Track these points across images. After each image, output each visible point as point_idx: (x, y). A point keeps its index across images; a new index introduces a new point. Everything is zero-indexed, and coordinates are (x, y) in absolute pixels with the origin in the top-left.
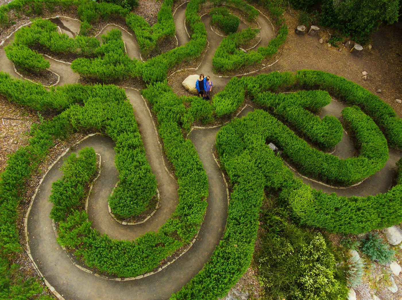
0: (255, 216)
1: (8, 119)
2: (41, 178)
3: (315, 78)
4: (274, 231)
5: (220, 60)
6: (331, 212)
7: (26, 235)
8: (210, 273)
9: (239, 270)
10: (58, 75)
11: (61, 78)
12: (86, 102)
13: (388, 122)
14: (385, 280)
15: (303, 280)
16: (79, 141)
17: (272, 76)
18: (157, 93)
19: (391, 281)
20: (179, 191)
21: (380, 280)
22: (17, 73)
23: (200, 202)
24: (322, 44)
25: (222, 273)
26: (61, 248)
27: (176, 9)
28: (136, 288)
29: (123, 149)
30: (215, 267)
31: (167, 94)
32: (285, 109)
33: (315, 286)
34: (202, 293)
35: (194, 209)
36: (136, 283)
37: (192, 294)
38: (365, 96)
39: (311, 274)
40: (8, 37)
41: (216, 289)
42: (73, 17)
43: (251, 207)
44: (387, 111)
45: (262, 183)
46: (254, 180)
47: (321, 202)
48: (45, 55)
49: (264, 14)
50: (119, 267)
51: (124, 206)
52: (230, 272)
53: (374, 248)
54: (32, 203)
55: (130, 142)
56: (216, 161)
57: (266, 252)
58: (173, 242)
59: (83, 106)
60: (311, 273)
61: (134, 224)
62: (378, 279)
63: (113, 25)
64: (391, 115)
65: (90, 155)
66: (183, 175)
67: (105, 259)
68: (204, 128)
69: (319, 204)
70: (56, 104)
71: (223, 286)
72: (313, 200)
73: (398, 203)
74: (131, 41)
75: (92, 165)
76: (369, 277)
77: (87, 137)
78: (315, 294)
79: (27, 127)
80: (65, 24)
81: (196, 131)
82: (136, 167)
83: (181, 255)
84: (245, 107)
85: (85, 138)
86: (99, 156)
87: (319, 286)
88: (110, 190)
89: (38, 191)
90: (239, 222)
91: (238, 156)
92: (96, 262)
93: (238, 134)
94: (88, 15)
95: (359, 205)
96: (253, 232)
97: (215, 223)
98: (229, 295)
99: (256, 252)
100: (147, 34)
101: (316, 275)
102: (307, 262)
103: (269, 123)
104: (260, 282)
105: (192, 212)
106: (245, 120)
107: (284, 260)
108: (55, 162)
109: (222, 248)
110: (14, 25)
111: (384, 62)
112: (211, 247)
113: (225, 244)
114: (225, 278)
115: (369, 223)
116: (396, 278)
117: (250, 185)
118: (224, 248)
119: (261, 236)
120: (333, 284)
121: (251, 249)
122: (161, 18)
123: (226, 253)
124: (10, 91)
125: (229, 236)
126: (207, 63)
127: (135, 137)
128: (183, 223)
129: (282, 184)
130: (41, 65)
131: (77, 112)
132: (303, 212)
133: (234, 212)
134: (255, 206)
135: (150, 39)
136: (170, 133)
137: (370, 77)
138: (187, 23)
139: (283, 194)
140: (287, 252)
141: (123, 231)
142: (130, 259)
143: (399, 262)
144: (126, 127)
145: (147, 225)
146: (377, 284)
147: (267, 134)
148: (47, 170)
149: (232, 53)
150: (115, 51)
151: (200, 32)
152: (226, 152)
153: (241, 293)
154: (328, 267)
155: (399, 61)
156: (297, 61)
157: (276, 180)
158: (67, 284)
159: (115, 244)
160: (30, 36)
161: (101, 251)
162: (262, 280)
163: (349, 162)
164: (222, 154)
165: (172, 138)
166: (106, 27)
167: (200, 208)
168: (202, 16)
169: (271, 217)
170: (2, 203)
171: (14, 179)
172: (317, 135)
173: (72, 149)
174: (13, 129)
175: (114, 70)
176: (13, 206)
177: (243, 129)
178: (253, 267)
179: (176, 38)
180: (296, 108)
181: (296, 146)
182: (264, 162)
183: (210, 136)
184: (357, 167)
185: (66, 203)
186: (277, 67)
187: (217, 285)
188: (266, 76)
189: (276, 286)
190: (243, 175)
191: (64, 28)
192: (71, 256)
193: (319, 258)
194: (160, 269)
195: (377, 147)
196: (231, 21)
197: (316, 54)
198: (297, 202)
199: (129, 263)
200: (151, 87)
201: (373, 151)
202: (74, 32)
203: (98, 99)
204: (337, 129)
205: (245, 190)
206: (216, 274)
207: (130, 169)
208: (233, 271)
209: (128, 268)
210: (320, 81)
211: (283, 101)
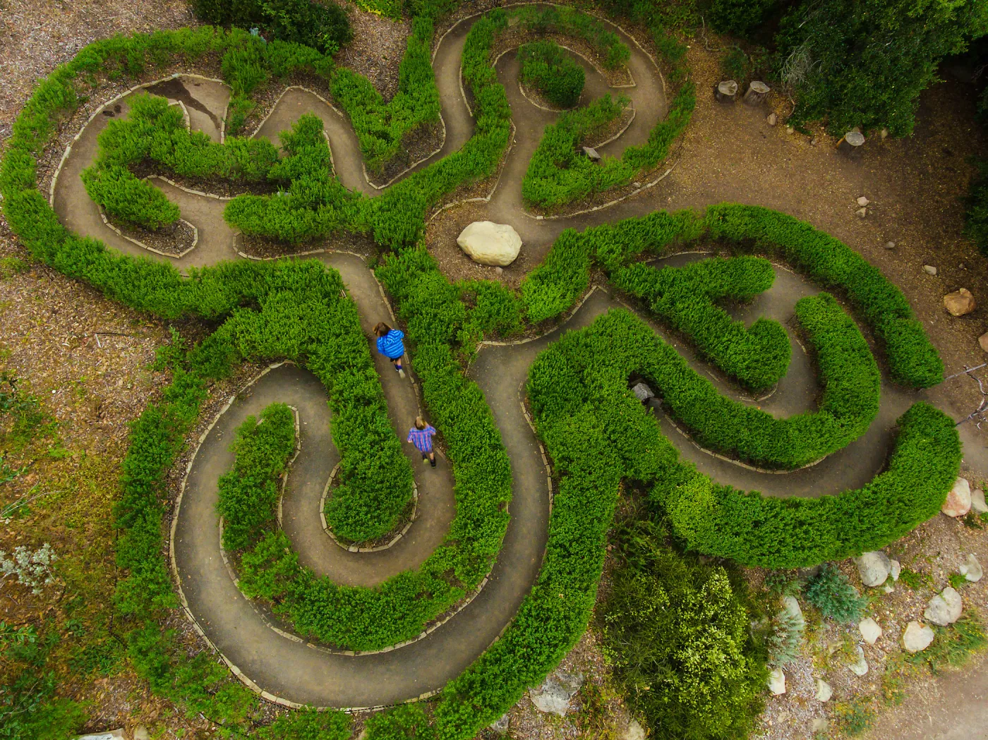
0: (598, 539)
1: (105, 334)
2: (188, 461)
3: (746, 224)
4: (635, 565)
5: (540, 186)
6: (745, 530)
7: (176, 573)
8: (515, 645)
9: (565, 640)
10: (193, 227)
11: (201, 232)
12: (265, 302)
13: (891, 329)
14: (846, 653)
15: (682, 655)
16: (252, 379)
17: (651, 223)
18: (406, 276)
19: (857, 654)
20: (457, 492)
21: (836, 652)
22: (109, 225)
23: (496, 514)
24: (773, 126)
25: (535, 646)
26: (243, 597)
27: (441, 39)
28: (381, 669)
29: (345, 406)
30: (523, 635)
31: (428, 276)
32: (673, 304)
33: (703, 666)
34: (499, 680)
35: (485, 529)
36: (381, 659)
37: (483, 681)
38: (848, 270)
39: (698, 646)
40: (77, 137)
41: (525, 674)
42: (209, 76)
43: (592, 522)
44: (892, 304)
45: (616, 473)
46: (600, 468)
47: (728, 510)
48: (162, 177)
49: (643, 47)
50: (354, 636)
51: (355, 522)
52: (549, 644)
53: (828, 594)
54: (177, 511)
55: (357, 391)
56: (528, 419)
57: (619, 603)
58: (449, 590)
59: (260, 311)
60: (698, 643)
61: (371, 551)
62: (831, 651)
63: (300, 89)
64: (901, 314)
65: (281, 419)
66: (463, 460)
67: (330, 622)
68: (504, 344)
69: (724, 513)
70: (205, 310)
71: (537, 667)
72: (714, 506)
73: (881, 511)
74: (342, 131)
75: (288, 440)
76: (814, 647)
77: (268, 370)
78: (701, 680)
79: (147, 351)
80: (195, 94)
81: (486, 352)
82: (373, 444)
83: (460, 609)
84: (591, 292)
85: (264, 373)
86: (294, 412)
87: (710, 667)
88: (320, 483)
89: (186, 487)
90: (569, 552)
91: (571, 416)
92: (314, 628)
93: (573, 367)
94: (246, 79)
95: (802, 515)
96: (594, 570)
97: (525, 547)
98: (547, 680)
99: (601, 602)
100: (379, 126)
101: (707, 648)
102: (693, 622)
103: (637, 341)
104: (606, 657)
105: (482, 534)
106: (587, 335)
107: (650, 619)
108: (210, 427)
109: (536, 600)
110: (87, 105)
111: (912, 170)
112: (517, 593)
113: (541, 593)
114: (540, 654)
115: (816, 551)
116: (868, 648)
117: (593, 477)
118: (539, 601)
119: (612, 573)
120: (735, 664)
121: (590, 601)
122: (408, 77)
123: (543, 609)
125: (549, 578)
126: (511, 183)
127: (367, 378)
128: (466, 555)
129: (655, 474)
130: (163, 216)
131: (248, 327)
132: (692, 529)
133: (561, 533)
134: (599, 521)
135: (384, 136)
136: (436, 367)
137: (875, 209)
138: (466, 83)
139: (656, 494)
140: (657, 605)
141: (351, 564)
142: (372, 622)
143: (878, 619)
144: (348, 357)
145: (395, 553)
146: (828, 659)
147: (632, 366)
148: (198, 443)
149: (566, 165)
150: (314, 173)
151: (494, 110)
152: (548, 409)
153: (569, 676)
154: (731, 633)
155: (947, 169)
156: (714, 172)
157: (642, 467)
158: (261, 662)
159: (344, 594)
160: (130, 144)
161: (321, 608)
162: (609, 655)
163: (794, 426)
164: (540, 411)
165: (441, 380)
166: (284, 95)
167: (496, 526)
168: (500, 58)
169: (632, 537)
170: (134, 518)
171: (148, 472)
172: (735, 365)
173: (241, 399)
174: (119, 357)
175: (314, 220)
176: (155, 525)
177: (583, 356)
178: (593, 630)
179: (442, 120)
180: (698, 303)
181: (688, 394)
182: (622, 430)
183: (515, 364)
184: (808, 436)
185: (249, 519)
186: (667, 186)
187: (526, 666)
188: (638, 224)
189: (632, 666)
190: (580, 458)
191: (192, 103)
192: (261, 611)
193: (716, 615)
194: (423, 635)
195: (856, 389)
196: (567, 80)
197: (758, 153)
198: (681, 511)
199: (372, 629)
200: (394, 262)
201: (848, 400)
202: (216, 112)
203: (288, 294)
204: (778, 352)
205: (582, 489)
206: (525, 647)
207: (363, 449)
208: (555, 642)
209: (370, 637)
210: (757, 231)
211: (672, 286)
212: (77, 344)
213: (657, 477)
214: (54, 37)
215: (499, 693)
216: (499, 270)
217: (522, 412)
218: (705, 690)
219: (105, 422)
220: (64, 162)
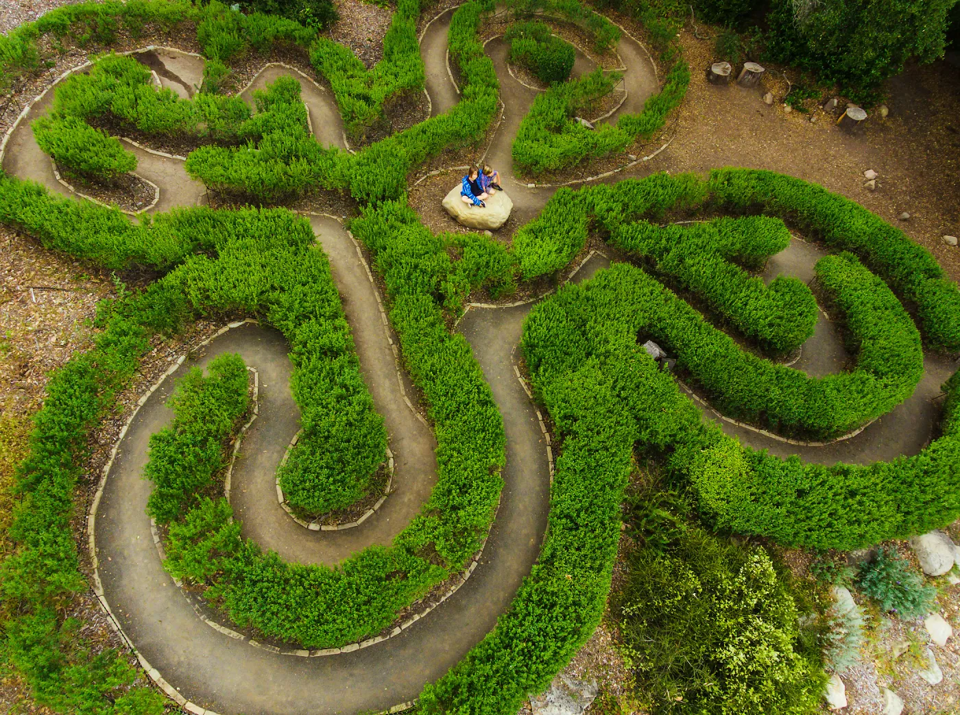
0: (612, 509)
1: (43, 288)
2: (122, 425)
3: (753, 187)
4: (656, 544)
5: (531, 148)
6: (788, 499)
7: (93, 554)
8: (512, 639)
9: (575, 632)
10: (155, 186)
11: (163, 192)
12: (222, 249)
13: (923, 289)
14: (912, 655)
15: (722, 654)
16: (207, 338)
17: (652, 184)
18: (385, 227)
19: (927, 658)
20: (440, 454)
21: (901, 655)
22: (61, 181)
23: (486, 478)
24: (769, 105)
25: (538, 638)
26: (173, 583)
27: (427, 26)
28: (343, 673)
29: (309, 359)
30: (521, 625)
31: (408, 228)
32: (681, 260)
33: (750, 667)
34: (492, 683)
35: (474, 495)
36: (344, 661)
37: (471, 686)
38: (869, 230)
39: (741, 642)
40: (38, 98)
41: (525, 675)
42: (186, 49)
43: (603, 489)
44: (921, 264)
45: (629, 433)
46: (610, 427)
47: (764, 477)
48: (125, 139)
49: (632, 35)
50: (304, 625)
51: (314, 487)
52: (555, 637)
53: (888, 583)
54: (103, 482)
55: (324, 340)
56: (523, 384)
57: (638, 591)
58: (427, 569)
59: (217, 258)
60: (741, 638)
61: (336, 529)
62: (896, 653)
63: (281, 66)
64: (932, 274)
65: (234, 372)
66: (447, 418)
67: (275, 608)
68: (495, 307)
69: (760, 481)
70: (153, 256)
71: (541, 667)
72: (747, 473)
73: (944, 480)
74: (322, 103)
75: (239, 395)
76: (875, 648)
77: (226, 329)
78: (749, 686)
79: (89, 307)
80: (169, 66)
81: (475, 313)
82: (339, 398)
83: (443, 599)
84: (589, 257)
85: (221, 332)
86: (254, 374)
87: (759, 668)
88: (279, 452)
89: (118, 454)
90: (576, 524)
91: (573, 372)
92: (253, 615)
93: (574, 320)
94: (221, 45)
95: (853, 483)
96: (609, 546)
97: (522, 524)
98: (553, 688)
99: (616, 592)
100: (359, 88)
101: (752, 644)
102: (732, 613)
103: (644, 295)
104: (625, 659)
105: (470, 501)
106: (588, 289)
107: (680, 610)
108: (153, 389)
109: (537, 582)
110: (52, 70)
111: (918, 146)
112: (512, 580)
113: (543, 574)
114: (545, 649)
115: (874, 524)
116: (940, 650)
117: (602, 437)
118: (542, 583)
119: (626, 554)
120: (791, 664)
121: (604, 584)
122: (392, 48)
123: (547, 593)
124: (47, 224)
125: (553, 556)
126: (501, 154)
127: (335, 328)
128: (449, 527)
129: (675, 435)
130: (116, 163)
131: (201, 274)
132: (723, 499)
133: (565, 502)
134: (612, 488)
135: (366, 99)
136: (416, 319)
137: (884, 182)
138: (453, 58)
139: (678, 459)
140: (686, 591)
141: (310, 545)
142: (329, 607)
143: (946, 615)
144: (315, 306)
145: (365, 532)
146: (893, 664)
147: (641, 320)
148: (136, 405)
149: (558, 130)
150: (287, 128)
151: (482, 80)
152: (547, 363)
153: (580, 683)
154: (779, 626)
155: (954, 145)
156: (712, 147)
157: (660, 427)
158: (189, 664)
159: (295, 574)
160: (89, 96)
161: (264, 590)
162: (629, 656)
163: (831, 385)
164: (537, 366)
165: (422, 332)
166: (263, 71)
167: (487, 492)
168: (488, 43)
169: (650, 511)
170: (38, 480)
171: (63, 427)
172: (756, 322)
173: (192, 359)
174: (55, 313)
175: (285, 173)
176: (63, 488)
177: (584, 310)
178: (608, 626)
179: (428, 96)
180: (709, 260)
181: (707, 349)
182: (633, 386)
183: (507, 327)
184: (849, 396)
185: (182, 482)
186: (664, 160)
187: (526, 666)
188: (638, 185)
189: (660, 669)
190: (585, 417)
191: (165, 74)
192: (195, 600)
193: (759, 605)
194: (397, 631)
195: (896, 348)
196: (557, 55)
197: (756, 130)
198: (709, 478)
199: (329, 617)
200: (371, 213)
201: (888, 359)
202: (190, 83)
203: (249, 241)
204: (803, 308)
205: (589, 450)
206: (524, 640)
207: (327, 404)
208: (563, 634)
209: (326, 627)
210: (765, 194)
211: (679, 243)
212: (9, 298)
213: (678, 438)
214: (24, 6)
215: (492, 700)
216: (488, 234)
217: (515, 375)
218: (756, 699)
219: (29, 381)
220: (21, 121)
